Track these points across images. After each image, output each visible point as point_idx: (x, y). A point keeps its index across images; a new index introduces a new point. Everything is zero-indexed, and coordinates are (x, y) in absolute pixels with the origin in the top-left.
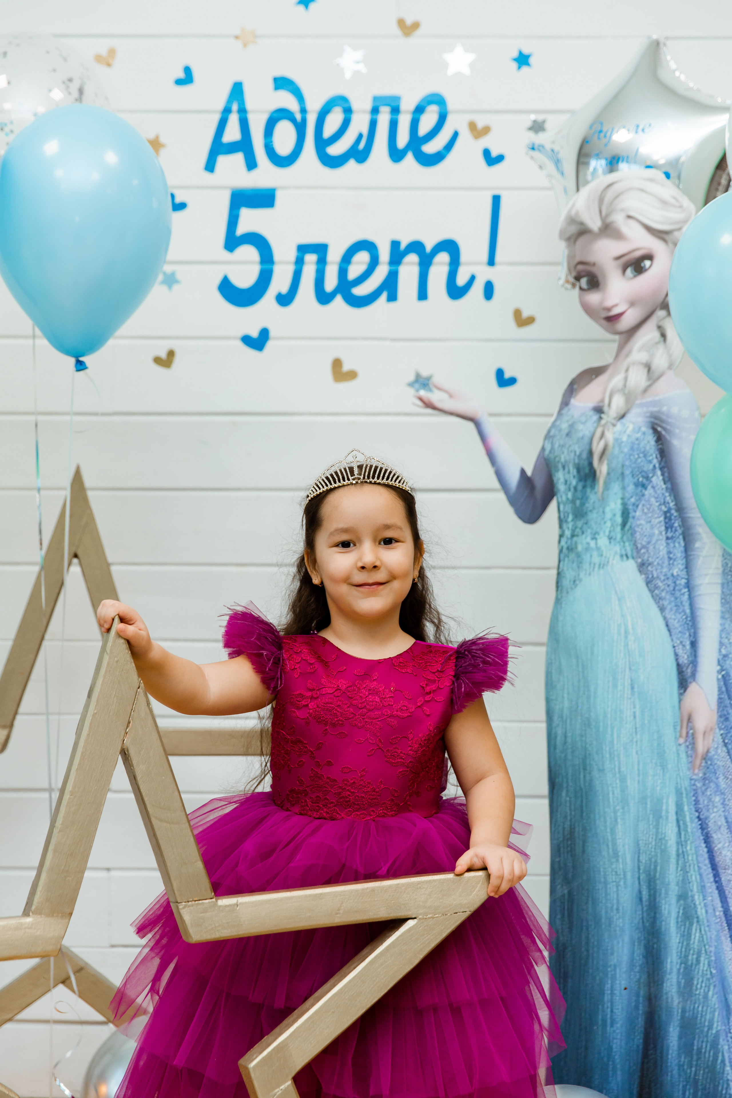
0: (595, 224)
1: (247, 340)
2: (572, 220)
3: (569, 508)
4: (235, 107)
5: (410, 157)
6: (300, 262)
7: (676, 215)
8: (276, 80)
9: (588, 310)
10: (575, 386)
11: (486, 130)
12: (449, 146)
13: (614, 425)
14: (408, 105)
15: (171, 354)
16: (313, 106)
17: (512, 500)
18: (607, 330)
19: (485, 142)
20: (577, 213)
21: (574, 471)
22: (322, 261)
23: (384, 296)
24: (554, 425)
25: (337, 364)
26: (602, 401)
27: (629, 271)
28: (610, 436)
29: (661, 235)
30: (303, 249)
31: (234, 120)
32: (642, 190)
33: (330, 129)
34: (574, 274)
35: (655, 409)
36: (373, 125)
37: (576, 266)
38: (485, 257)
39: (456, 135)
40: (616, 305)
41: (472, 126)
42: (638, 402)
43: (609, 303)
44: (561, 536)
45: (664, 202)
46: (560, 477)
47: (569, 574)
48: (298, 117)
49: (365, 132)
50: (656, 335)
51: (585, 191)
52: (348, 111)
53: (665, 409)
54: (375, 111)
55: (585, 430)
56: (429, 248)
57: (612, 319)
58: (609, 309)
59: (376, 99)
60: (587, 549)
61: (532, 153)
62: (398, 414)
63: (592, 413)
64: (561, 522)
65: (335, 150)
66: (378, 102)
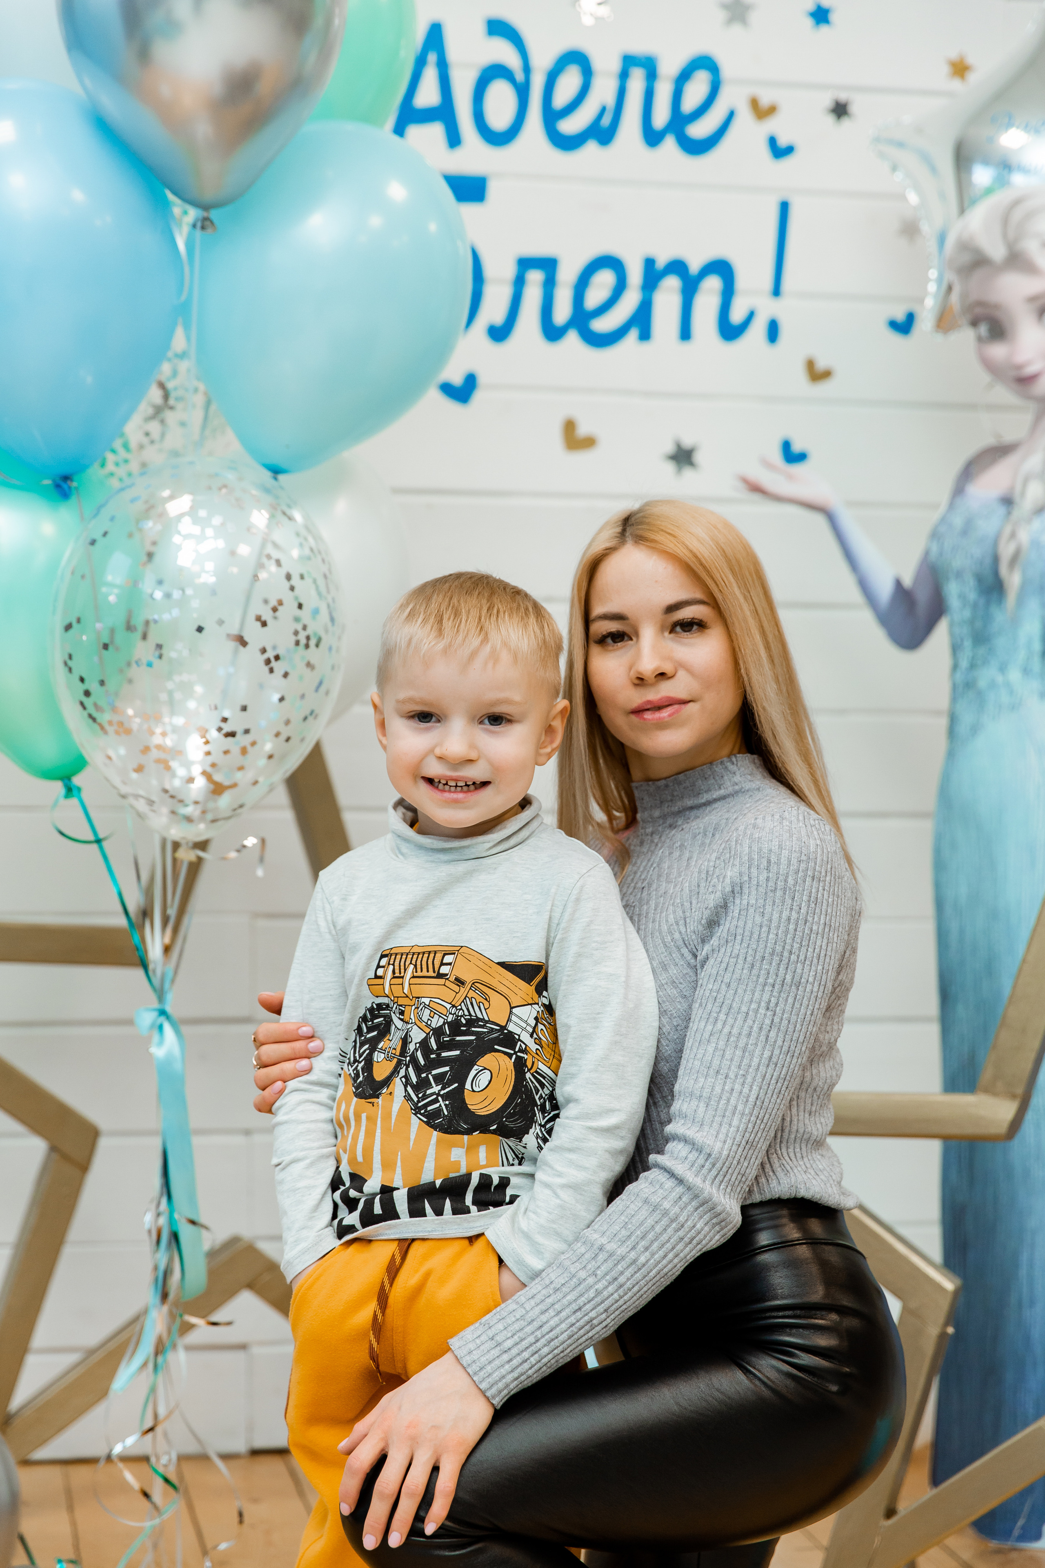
0: (997, 252)
1: (448, 389)
2: (965, 246)
3: (965, 630)
4: (432, 58)
5: (670, 141)
6: (519, 282)
8: (489, 22)
9: (990, 366)
10: (972, 469)
11: (772, 110)
12: (723, 129)
13: (1029, 521)
14: (668, 69)
16: (540, 63)
17: (884, 619)
18: (1017, 394)
19: (771, 126)
20: (973, 238)
21: (971, 582)
22: (550, 284)
23: (634, 333)
24: (943, 520)
25: (570, 426)
26: (1012, 488)
28: (1024, 536)
30: (525, 264)
31: (430, 76)
33: (562, 96)
34: (967, 317)
36: (621, 95)
37: (970, 308)
38: (768, 284)
39: (731, 115)
40: (1031, 362)
41: (754, 103)
43: (1020, 360)
44: (955, 667)
46: (953, 591)
47: (966, 719)
48: (520, 77)
49: (611, 103)
52: (587, 73)
54: (624, 75)
55: (987, 527)
56: (694, 269)
57: (1025, 381)
58: (1019, 367)
59: (624, 56)
60: (993, 685)
63: (997, 505)
64: (955, 649)
65: (570, 126)
66: (629, 62)
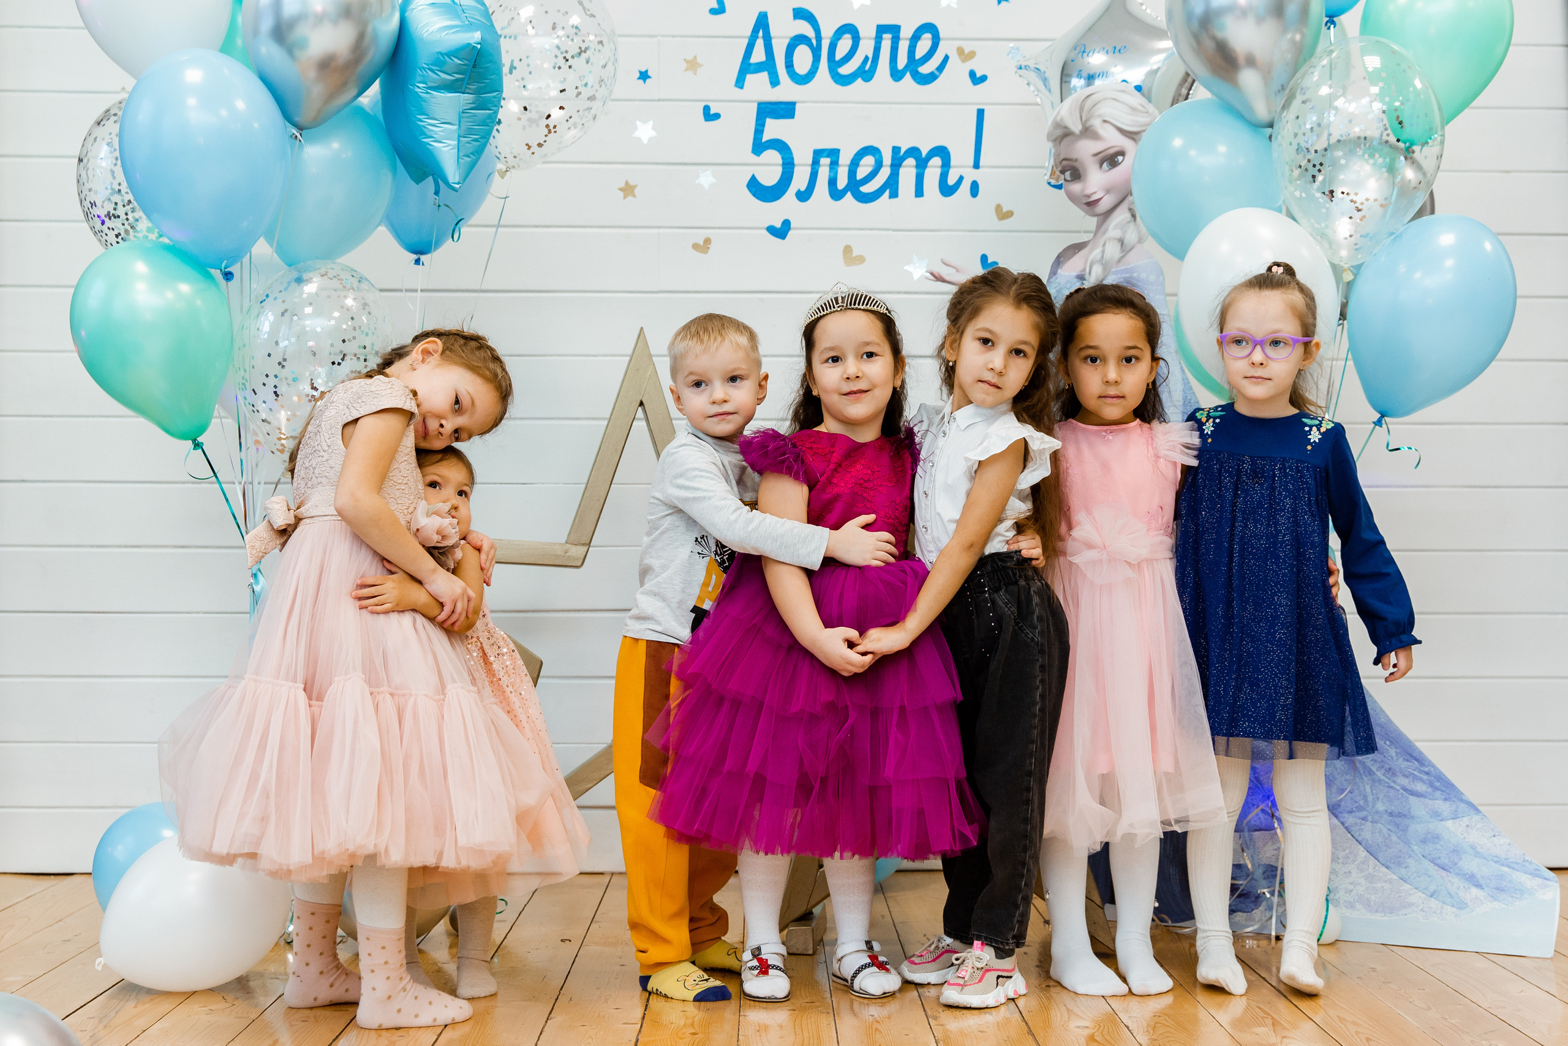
0: (1076, 128)
1: (771, 230)
2: (1058, 125)
4: (761, 34)
5: (908, 75)
6: (815, 163)
7: (1143, 119)
8: (794, 9)
9: (1072, 198)
10: (1062, 259)
11: (972, 55)
12: (941, 68)
14: (906, 33)
15: (707, 241)
16: (827, 32)
18: (1087, 213)
19: (971, 65)
20: (1062, 119)
22: (834, 164)
23: (888, 191)
25: (848, 250)
26: (1084, 270)
27: (1105, 164)
29: (1132, 136)
30: (818, 154)
31: (760, 44)
32: (1115, 99)
33: (840, 52)
34: (1059, 169)
35: (1127, 275)
36: (877, 49)
37: (1061, 162)
38: (971, 161)
39: (946, 58)
40: (1095, 193)
41: (960, 51)
42: (1113, 270)
43: (1088, 191)
45: (1133, 109)
48: (814, 42)
49: (870, 56)
50: (1128, 215)
51: (1068, 101)
52: (856, 37)
53: (1135, 275)
54: (878, 37)
56: (924, 154)
57: (1091, 205)
58: (1089, 196)
59: (878, 26)
61: (1020, 72)
62: (899, 293)
63: (1075, 280)
65: (845, 70)
66: (882, 30)
